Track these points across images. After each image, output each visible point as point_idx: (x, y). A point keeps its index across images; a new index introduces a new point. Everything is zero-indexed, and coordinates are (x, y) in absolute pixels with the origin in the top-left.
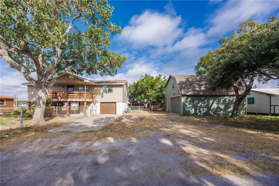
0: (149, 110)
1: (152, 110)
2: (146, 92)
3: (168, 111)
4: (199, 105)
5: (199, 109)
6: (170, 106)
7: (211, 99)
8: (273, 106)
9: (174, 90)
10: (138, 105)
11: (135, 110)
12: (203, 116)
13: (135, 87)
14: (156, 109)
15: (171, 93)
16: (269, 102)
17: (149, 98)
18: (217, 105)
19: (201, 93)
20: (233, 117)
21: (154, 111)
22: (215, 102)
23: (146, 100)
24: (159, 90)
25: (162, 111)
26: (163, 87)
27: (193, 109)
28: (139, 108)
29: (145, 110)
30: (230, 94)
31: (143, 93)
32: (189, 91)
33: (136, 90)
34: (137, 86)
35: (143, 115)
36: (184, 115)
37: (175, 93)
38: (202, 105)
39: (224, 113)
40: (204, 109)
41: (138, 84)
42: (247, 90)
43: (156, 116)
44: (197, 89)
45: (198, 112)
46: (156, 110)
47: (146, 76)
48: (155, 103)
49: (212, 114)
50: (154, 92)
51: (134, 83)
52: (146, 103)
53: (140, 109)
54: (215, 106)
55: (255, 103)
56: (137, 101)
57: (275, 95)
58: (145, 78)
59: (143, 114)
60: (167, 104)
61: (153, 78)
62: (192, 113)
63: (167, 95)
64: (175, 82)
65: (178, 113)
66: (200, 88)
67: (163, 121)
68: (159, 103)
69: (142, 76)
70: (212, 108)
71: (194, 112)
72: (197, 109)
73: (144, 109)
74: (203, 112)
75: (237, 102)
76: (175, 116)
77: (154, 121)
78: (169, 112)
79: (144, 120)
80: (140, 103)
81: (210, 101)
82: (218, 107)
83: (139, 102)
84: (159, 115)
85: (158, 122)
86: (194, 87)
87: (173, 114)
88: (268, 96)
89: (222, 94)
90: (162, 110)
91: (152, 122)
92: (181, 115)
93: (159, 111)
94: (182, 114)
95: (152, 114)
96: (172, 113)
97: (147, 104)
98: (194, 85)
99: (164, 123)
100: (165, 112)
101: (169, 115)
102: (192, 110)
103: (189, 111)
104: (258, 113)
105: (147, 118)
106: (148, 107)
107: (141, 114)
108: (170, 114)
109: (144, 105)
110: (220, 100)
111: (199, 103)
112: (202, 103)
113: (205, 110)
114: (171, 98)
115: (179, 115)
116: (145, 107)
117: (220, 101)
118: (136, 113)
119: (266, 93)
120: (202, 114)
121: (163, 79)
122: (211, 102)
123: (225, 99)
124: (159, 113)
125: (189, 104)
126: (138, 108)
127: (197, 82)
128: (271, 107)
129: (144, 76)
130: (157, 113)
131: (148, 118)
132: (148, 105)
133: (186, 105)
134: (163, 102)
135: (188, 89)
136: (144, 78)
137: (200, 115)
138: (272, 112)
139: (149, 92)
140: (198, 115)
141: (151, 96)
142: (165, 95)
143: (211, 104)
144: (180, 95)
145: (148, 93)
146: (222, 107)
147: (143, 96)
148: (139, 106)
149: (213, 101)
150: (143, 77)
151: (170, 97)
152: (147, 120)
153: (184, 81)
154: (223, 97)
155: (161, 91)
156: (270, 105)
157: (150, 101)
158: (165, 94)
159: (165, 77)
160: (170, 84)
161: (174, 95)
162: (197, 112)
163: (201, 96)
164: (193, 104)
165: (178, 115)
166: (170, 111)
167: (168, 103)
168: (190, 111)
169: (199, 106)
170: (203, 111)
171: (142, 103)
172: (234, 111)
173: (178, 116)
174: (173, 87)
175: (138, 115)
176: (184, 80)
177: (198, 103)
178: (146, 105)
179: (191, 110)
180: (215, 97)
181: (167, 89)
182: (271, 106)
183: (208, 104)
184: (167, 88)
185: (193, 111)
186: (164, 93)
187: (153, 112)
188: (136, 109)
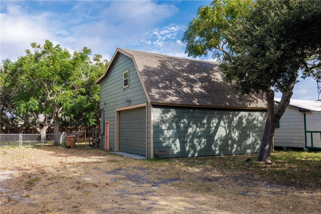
0: (51, 146)
1: (60, 145)
2: (45, 94)
3: (108, 148)
4: (190, 130)
5: (192, 141)
6: (116, 134)
7: (215, 117)
8: (310, 133)
9: (129, 91)
10: (15, 130)
11: (7, 147)
12: (201, 159)
13: (10, 74)
14: (75, 141)
15: (119, 98)
16: (304, 124)
17: (52, 112)
18: (225, 131)
19: (196, 102)
20: (264, 158)
21: (69, 147)
22: (222, 123)
23: (42, 118)
24: (83, 90)
25: (92, 146)
26: (96, 82)
27: (178, 142)
28: (21, 141)
29: (39, 147)
30: (249, 106)
31: (36, 95)
32: (169, 94)
33: (12, 85)
34: (14, 71)
35: (34, 163)
36: (157, 157)
37: (132, 99)
38: (198, 129)
39: (239, 148)
40: (201, 141)
41: (21, 66)
42: (286, 99)
43: (79, 164)
44: (186, 90)
45: (189, 150)
46: (75, 147)
47: (48, 45)
48: (69, 125)
49: (217, 152)
50: (69, 92)
51: (8, 61)
52: (42, 126)
53: (24, 144)
54: (222, 132)
55: (281, 128)
56: (12, 119)
57: (312, 111)
58: (44, 52)
59: (36, 160)
60: (108, 127)
61: (66, 54)
62: (176, 152)
63: (107, 102)
64: (131, 69)
65: (141, 152)
66: (192, 87)
67: (107, 184)
68: (80, 127)
69: (33, 45)
70: (216, 138)
71: (179, 150)
72: (187, 142)
73: (37, 143)
74: (198, 148)
75: (271, 124)
76: (136, 164)
77: (78, 188)
78: (111, 150)
79: (40, 183)
80: (22, 126)
81: (212, 121)
82: (228, 137)
83: (21, 123)
84: (86, 160)
85: (94, 190)
86: (179, 85)
87: (126, 155)
88: (300, 113)
89: (234, 105)
90: (90, 145)
91: (70, 192)
92: (149, 159)
93: (82, 147)
94: (152, 156)
95: (64, 160)
96: (120, 153)
97: (47, 127)
98: (178, 79)
99: (115, 193)
100: (100, 152)
101: (115, 161)
102: (175, 145)
103: (169, 147)
104: (287, 147)
105: (50, 176)
106: (48, 138)
107: (25, 161)
108: (117, 157)
109: (36, 131)
110: (233, 118)
111: (191, 127)
112: (197, 127)
113: (203, 144)
114: (119, 112)
115: (143, 160)
116: (39, 138)
117: (233, 122)
118: (8, 157)
119: (298, 107)
120: (196, 155)
121: (94, 63)
122: (215, 125)
123: (241, 119)
124: (85, 153)
125: (169, 129)
126: (18, 139)
127: (185, 74)
128: (308, 134)
129: (42, 46)
130: (79, 155)
131: (56, 173)
132: (49, 131)
133: (162, 132)
134: (92, 121)
135: (165, 88)
136: (40, 51)
137: (193, 156)
138: (309, 145)
139: (54, 92)
140: (190, 156)
141: (60, 105)
142: (102, 103)
143: (214, 128)
144: (145, 104)
145: (51, 96)
146: (235, 135)
147: (34, 102)
148: (21, 135)
149: (217, 121)
150: (39, 47)
151: (117, 110)
152: (51, 186)
153: (156, 67)
154: (236, 113)
155: (88, 93)
156: (304, 130)
157: (57, 118)
158: (102, 100)
159: (100, 56)
160: (116, 73)
161: (128, 103)
162: (187, 148)
163: (195, 108)
164: (178, 127)
165: (142, 158)
166: (116, 148)
167: (108, 125)
168: (171, 147)
169: (190, 134)
170: (200, 145)
171: (29, 126)
172: (265, 146)
173: (142, 162)
174: (126, 82)
175: (17, 165)
176: (155, 65)
177: (188, 126)
178: (43, 133)
179: (173, 146)
180: (220, 112)
181: (108, 87)
182: (306, 132)
183: (209, 127)
184: (107, 84)
185: (176, 147)
186: (96, 97)
187: (67, 152)
188: (9, 144)
